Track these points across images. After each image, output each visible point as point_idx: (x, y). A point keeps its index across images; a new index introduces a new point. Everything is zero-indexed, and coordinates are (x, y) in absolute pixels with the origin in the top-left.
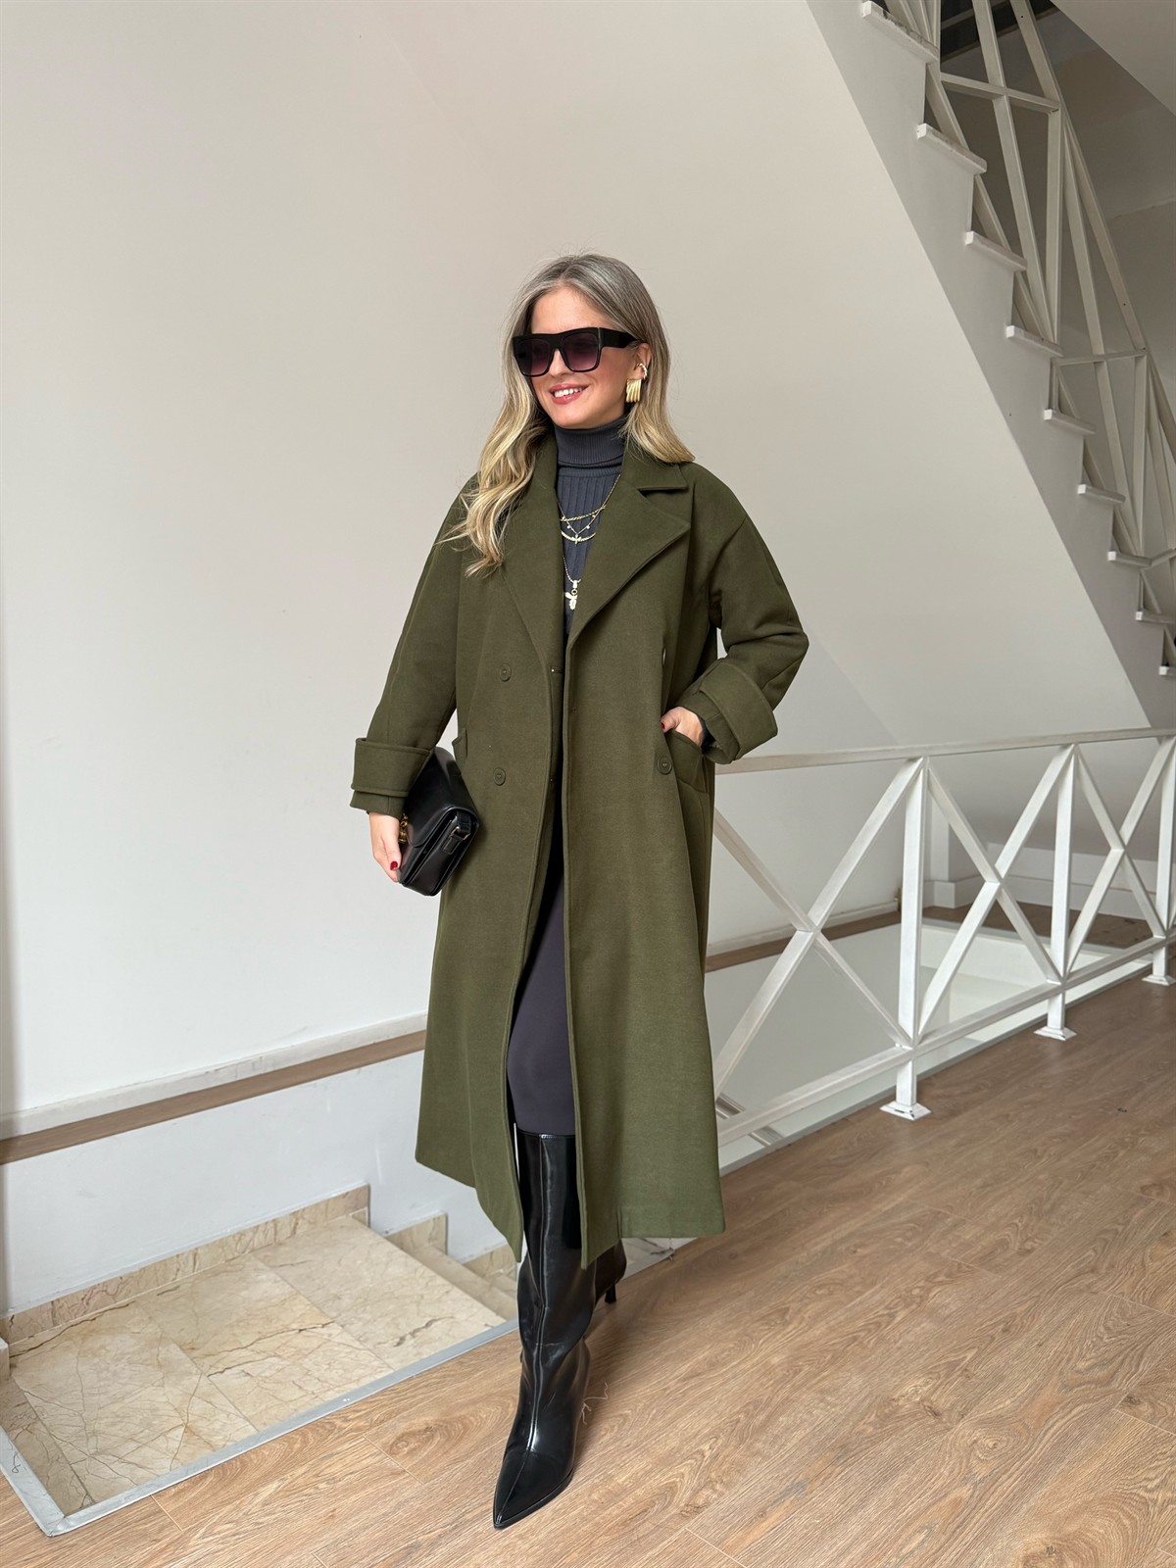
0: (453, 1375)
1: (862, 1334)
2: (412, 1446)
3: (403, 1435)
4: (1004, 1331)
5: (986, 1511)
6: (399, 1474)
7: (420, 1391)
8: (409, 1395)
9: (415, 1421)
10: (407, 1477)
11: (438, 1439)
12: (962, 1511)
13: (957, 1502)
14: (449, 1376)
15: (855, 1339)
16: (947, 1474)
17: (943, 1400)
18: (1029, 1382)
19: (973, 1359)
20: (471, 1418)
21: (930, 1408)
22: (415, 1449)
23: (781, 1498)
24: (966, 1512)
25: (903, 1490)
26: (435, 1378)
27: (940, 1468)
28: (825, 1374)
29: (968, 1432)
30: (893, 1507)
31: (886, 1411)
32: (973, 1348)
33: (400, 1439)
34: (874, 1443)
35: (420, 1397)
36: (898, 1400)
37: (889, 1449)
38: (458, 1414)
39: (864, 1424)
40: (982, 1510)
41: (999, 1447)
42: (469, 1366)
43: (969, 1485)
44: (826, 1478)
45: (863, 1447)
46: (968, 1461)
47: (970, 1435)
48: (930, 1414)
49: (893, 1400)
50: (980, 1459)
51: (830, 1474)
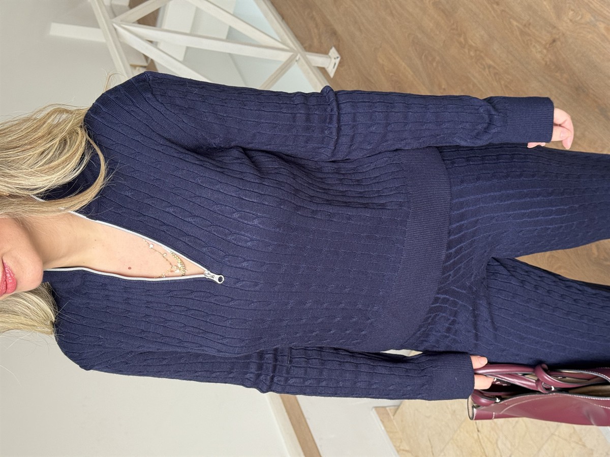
1: (503, 83)
4: (498, 4)
13: (607, 29)
15: (506, 86)
17: (545, 37)
19: (517, 21)
21: (550, 44)
27: (588, 38)
29: (565, 24)
31: (553, 67)
32: (510, 22)
34: (574, 73)
36: (546, 61)
37: (577, 64)
39: (562, 78)
41: (573, 7)
43: (598, 23)
44: (597, 97)
45: (576, 78)
46: (582, 24)
47: (567, 23)
48: (554, 44)
49: (546, 64)
50: (581, 19)
51: (594, 95)
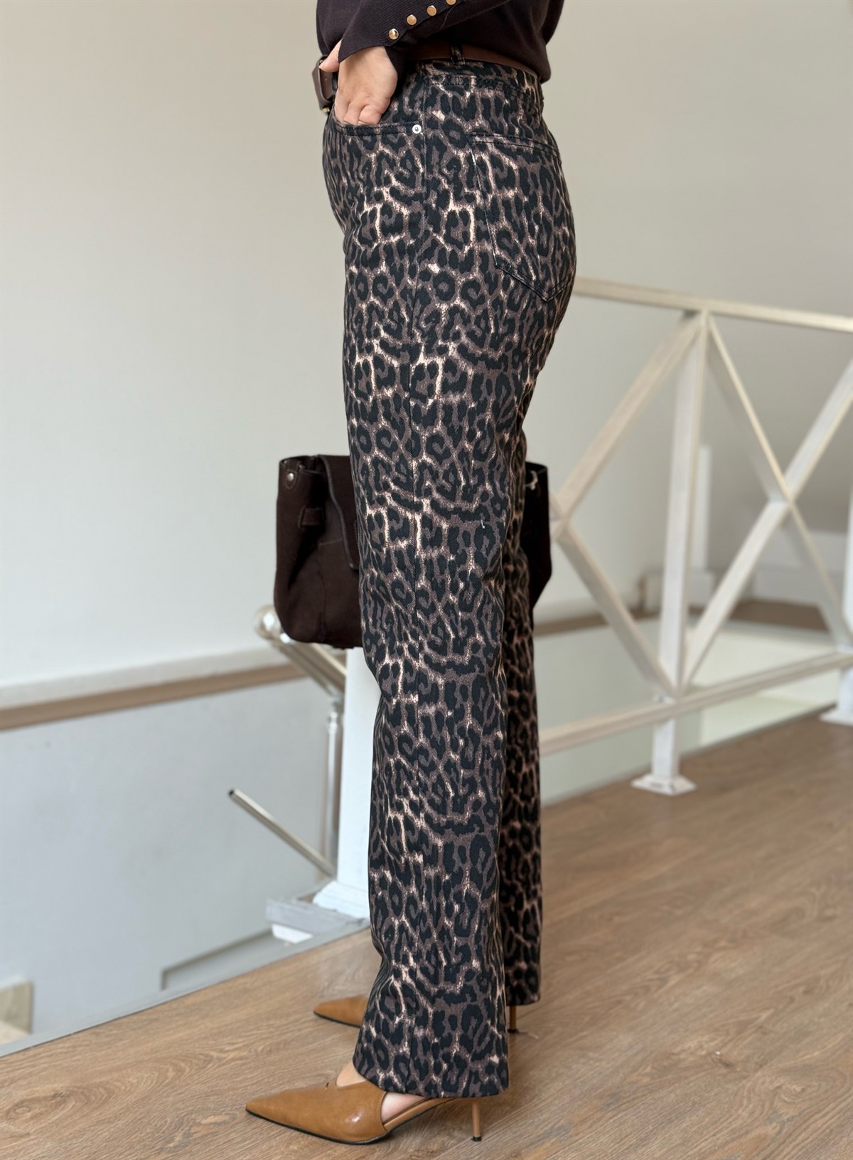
0: (87, 1045)
1: (628, 998)
2: (37, 1111)
3: (23, 1102)
4: (806, 992)
5: (798, 1145)
6: (22, 1136)
7: (42, 1061)
8: (25, 1065)
9: (37, 1089)
10: (33, 1140)
11: (70, 1105)
12: (768, 1146)
13: (761, 1139)
14: (80, 1046)
15: (619, 1002)
16: (747, 1115)
17: (735, 1053)
18: (841, 1036)
19: (770, 1018)
20: (116, 1083)
21: (720, 1060)
22: (41, 1114)
23: (539, 1141)
24: (773, 1146)
25: (694, 1129)
26: (62, 1048)
27: (737, 1110)
28: (584, 1033)
29: (768, 1080)
30: (682, 1144)
31: (665, 1063)
32: (768, 1009)
33: (18, 1105)
34: (651, 1092)
35: (43, 1066)
36: (679, 1054)
37: (672, 1095)
38: (98, 1080)
39: (639, 1075)
40: (794, 1144)
41: (809, 1090)
42: (108, 1036)
43: (774, 1124)
44: (594, 1122)
45: (639, 1094)
46: (772, 1103)
47: (772, 1082)
48: (719, 1065)
49: (673, 1054)
50: (785, 1101)
51: (599, 1120)
